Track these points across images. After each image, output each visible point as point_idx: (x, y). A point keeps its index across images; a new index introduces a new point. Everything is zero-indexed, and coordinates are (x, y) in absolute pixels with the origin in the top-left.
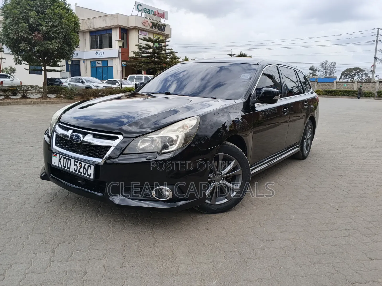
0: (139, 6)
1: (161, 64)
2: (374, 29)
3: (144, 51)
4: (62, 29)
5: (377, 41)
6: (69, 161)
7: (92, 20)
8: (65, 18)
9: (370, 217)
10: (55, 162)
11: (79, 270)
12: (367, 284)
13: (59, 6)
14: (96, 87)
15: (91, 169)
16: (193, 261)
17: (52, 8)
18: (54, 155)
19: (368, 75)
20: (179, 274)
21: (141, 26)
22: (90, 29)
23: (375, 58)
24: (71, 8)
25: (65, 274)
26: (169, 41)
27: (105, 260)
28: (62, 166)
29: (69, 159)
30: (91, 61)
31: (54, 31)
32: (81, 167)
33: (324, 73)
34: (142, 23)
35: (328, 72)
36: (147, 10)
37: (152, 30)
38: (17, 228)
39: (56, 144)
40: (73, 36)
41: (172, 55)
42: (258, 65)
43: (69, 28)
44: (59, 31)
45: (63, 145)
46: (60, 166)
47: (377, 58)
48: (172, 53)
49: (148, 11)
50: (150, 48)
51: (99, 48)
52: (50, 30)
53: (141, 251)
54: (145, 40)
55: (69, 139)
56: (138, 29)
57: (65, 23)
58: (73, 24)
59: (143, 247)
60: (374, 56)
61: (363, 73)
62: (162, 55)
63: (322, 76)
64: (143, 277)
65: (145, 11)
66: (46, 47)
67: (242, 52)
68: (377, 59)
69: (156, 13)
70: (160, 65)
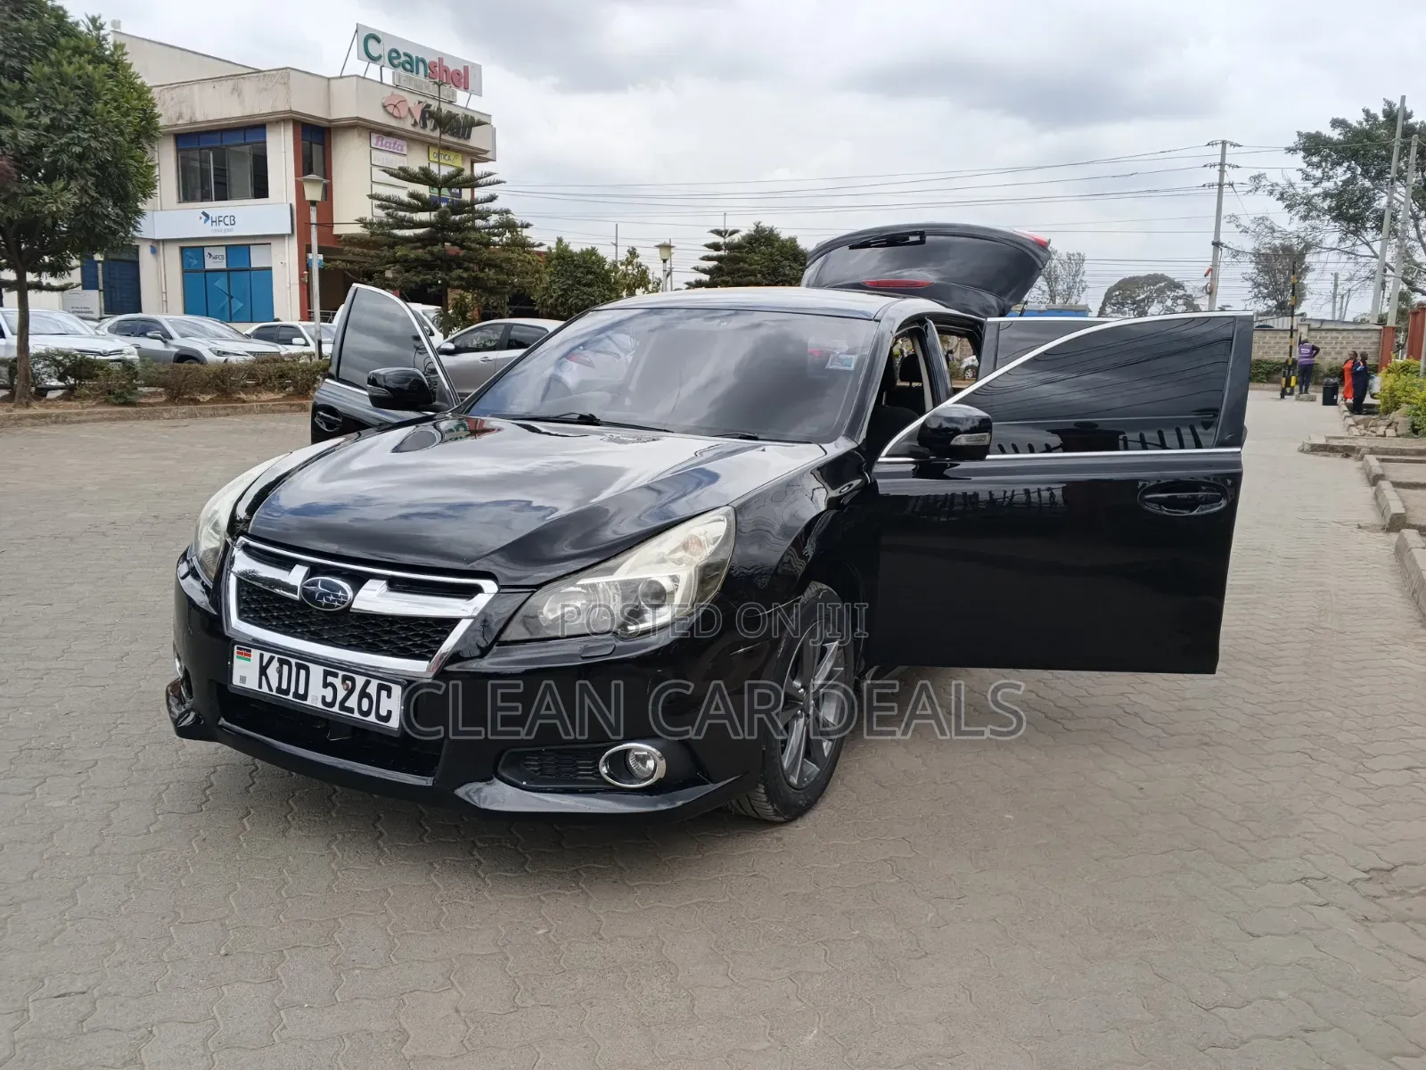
0: (372, 43)
1: (466, 264)
2: (1208, 144)
3: (402, 219)
4: (95, 138)
5: (1221, 185)
6: (303, 673)
7: (185, 91)
8: (105, 98)
9: (1240, 807)
10: (245, 678)
11: (381, 1030)
12: (1247, 1007)
13: (77, 51)
14: (219, 353)
15: (389, 696)
16: (731, 976)
17: (53, 57)
18: (238, 653)
19: (1193, 300)
20: (699, 1019)
21: (379, 117)
22: (176, 125)
23: (1217, 244)
24: (124, 57)
25: (341, 1045)
26: (498, 182)
27: (453, 992)
28: (274, 688)
29: (299, 667)
30: (182, 249)
31: (61, 144)
32: (350, 692)
33: (1044, 291)
34: (384, 107)
35: (1060, 287)
36: (403, 58)
37: (422, 131)
38: (119, 907)
39: (242, 614)
40: (136, 164)
41: (508, 235)
42: (879, 321)
43: (122, 133)
44: (82, 147)
45: (272, 616)
46: (265, 689)
47: (1222, 244)
48: (510, 226)
49: (404, 61)
50: (427, 205)
51: (216, 200)
52: (44, 140)
53: (561, 958)
54: (405, 175)
55: (297, 597)
56: (368, 128)
57: (105, 114)
58: (134, 117)
59: (566, 945)
60: (1212, 238)
61: (1176, 294)
62: (473, 235)
63: (1036, 304)
64: (591, 1035)
65: (396, 62)
66: (29, 206)
67: (761, 225)
68: (1224, 249)
69: (437, 69)
70: (466, 270)
